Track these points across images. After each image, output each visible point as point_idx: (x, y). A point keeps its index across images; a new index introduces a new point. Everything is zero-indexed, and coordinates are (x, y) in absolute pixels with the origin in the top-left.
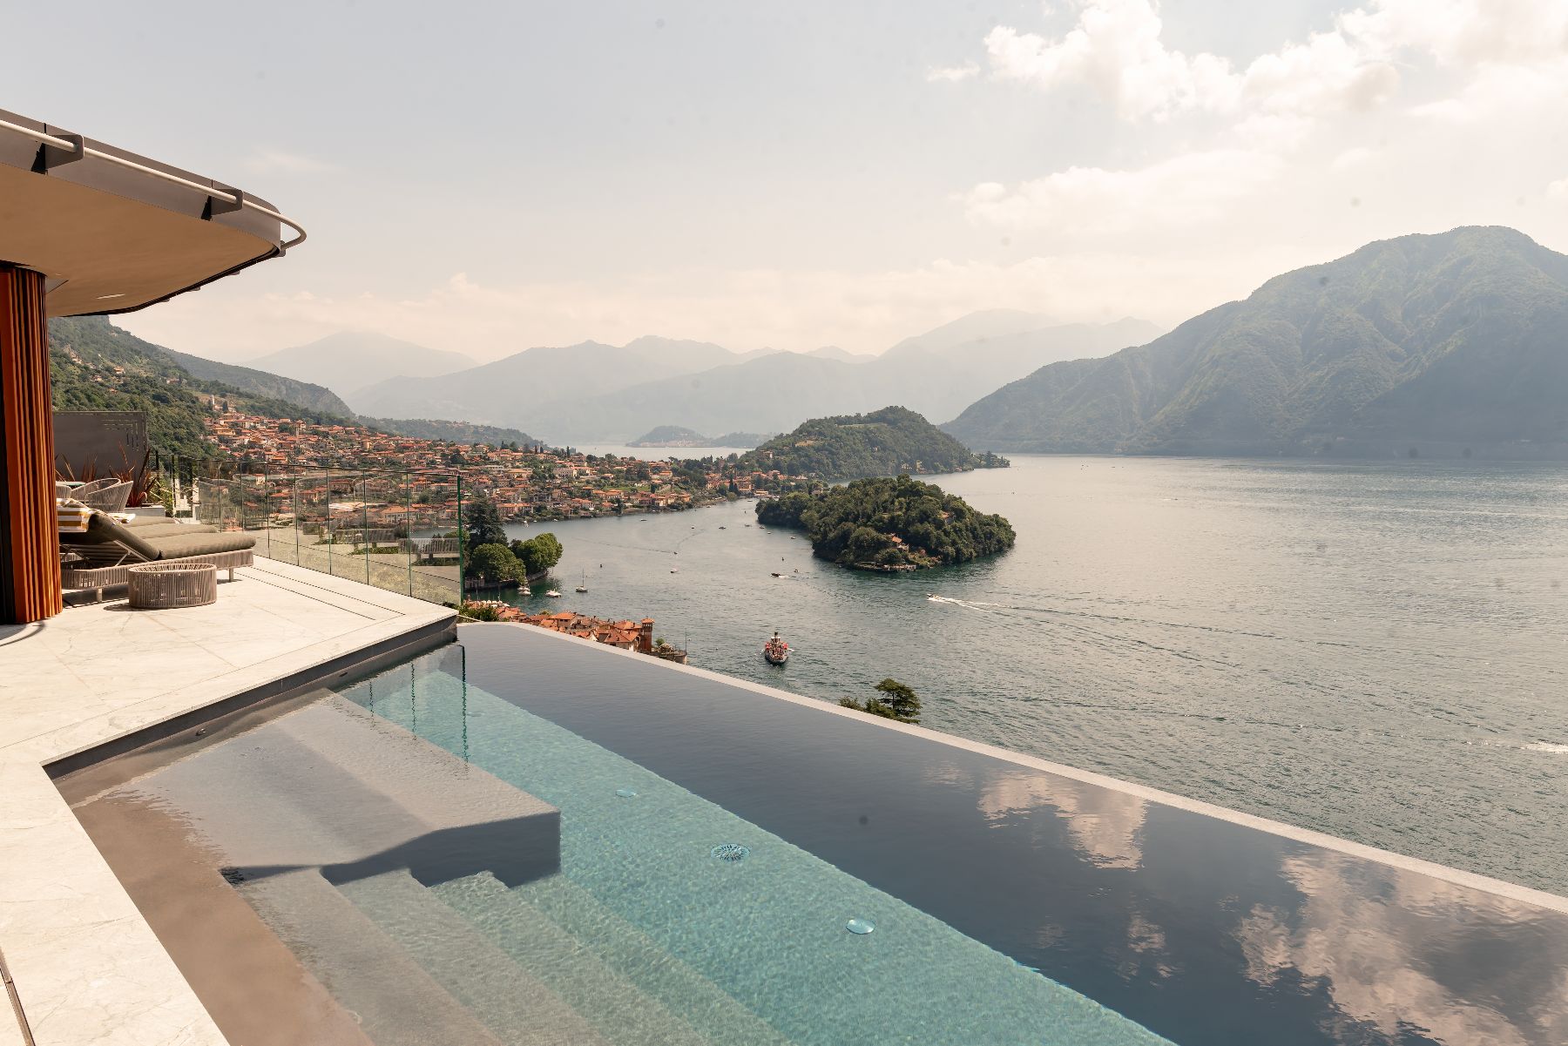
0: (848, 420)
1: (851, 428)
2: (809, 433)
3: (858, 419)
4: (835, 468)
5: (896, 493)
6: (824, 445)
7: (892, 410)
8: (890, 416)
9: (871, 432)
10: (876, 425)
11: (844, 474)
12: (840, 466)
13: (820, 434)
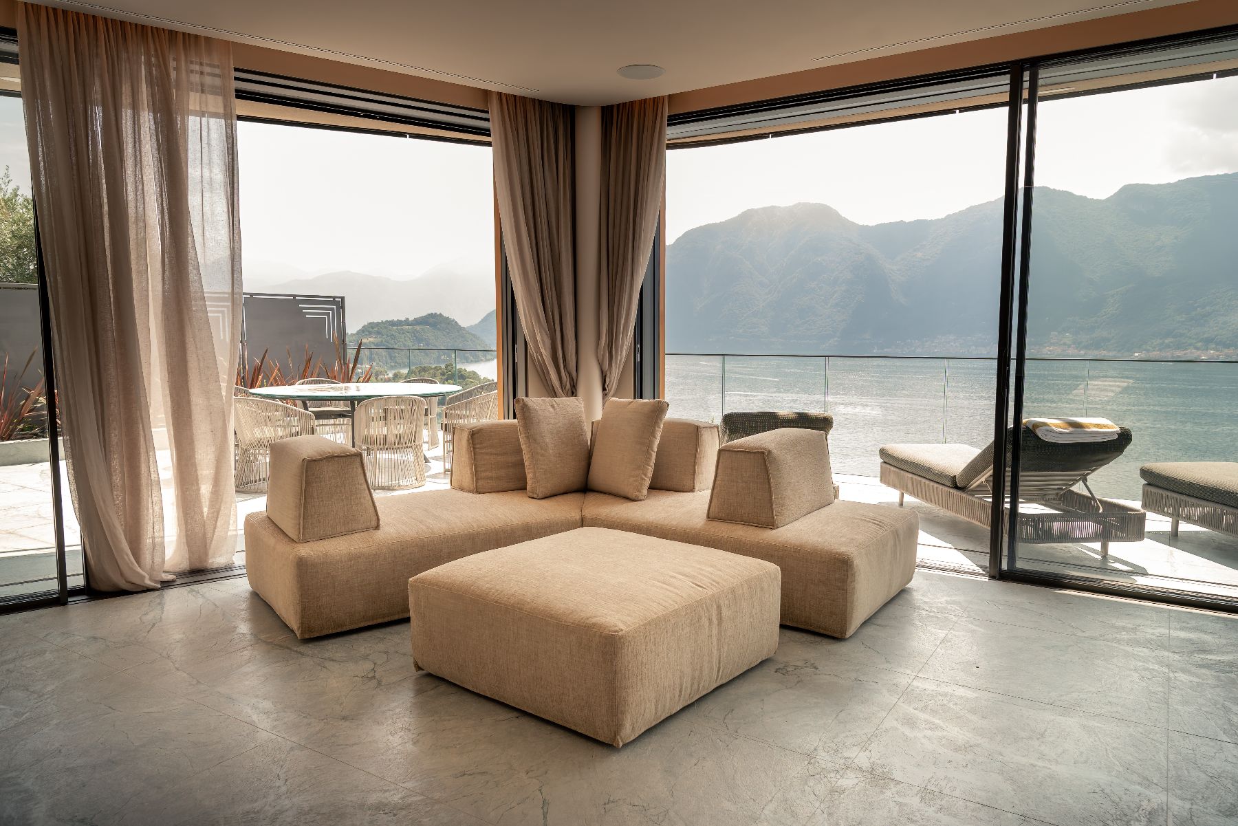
0: (399, 323)
1: (402, 329)
2: (370, 333)
3: (407, 322)
4: (391, 359)
5: (445, 377)
6: (382, 341)
7: (432, 316)
8: (431, 320)
9: (418, 332)
10: (422, 327)
11: (398, 363)
12: (395, 357)
13: (379, 333)
